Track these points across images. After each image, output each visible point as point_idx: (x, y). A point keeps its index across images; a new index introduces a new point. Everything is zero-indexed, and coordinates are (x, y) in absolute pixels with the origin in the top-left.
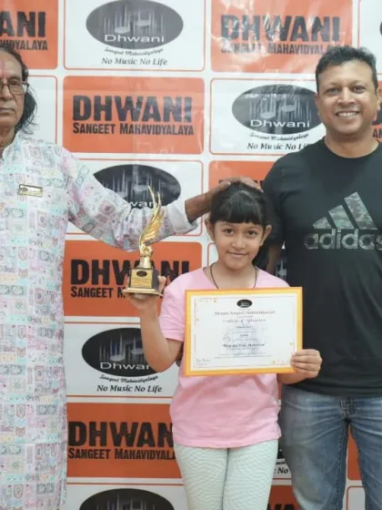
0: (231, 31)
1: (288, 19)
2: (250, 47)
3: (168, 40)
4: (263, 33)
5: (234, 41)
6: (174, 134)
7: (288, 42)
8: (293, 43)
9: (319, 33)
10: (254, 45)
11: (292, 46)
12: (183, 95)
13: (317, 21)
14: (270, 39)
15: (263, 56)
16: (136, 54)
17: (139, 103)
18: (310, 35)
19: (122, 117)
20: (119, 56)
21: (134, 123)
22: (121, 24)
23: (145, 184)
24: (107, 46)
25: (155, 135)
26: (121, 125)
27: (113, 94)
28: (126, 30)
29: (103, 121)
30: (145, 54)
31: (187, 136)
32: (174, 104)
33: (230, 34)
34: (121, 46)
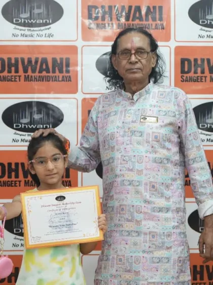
0: (94, 15)
1: (130, 7)
2: (107, 25)
4: (114, 17)
5: (96, 22)
6: (59, 81)
7: (130, 22)
8: (134, 22)
9: (150, 17)
10: (109, 24)
11: (133, 25)
12: (64, 56)
13: (148, 8)
14: (119, 20)
15: (115, 31)
16: (34, 30)
17: (36, 62)
18: (144, 17)
19: (25, 71)
20: (23, 32)
21: (33, 75)
22: (24, 11)
25: (47, 82)
26: (25, 76)
27: (19, 56)
28: (27, 15)
29: (13, 73)
30: (40, 30)
31: (67, 82)
32: (59, 62)
33: (93, 17)
34: (25, 26)
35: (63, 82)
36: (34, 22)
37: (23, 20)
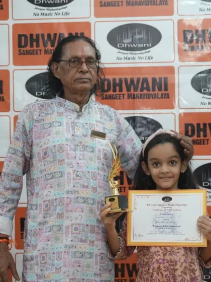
0: (189, 38)
2: (200, 47)
3: (153, 45)
4: (207, 39)
5: (191, 45)
6: (158, 98)
10: (202, 47)
12: (163, 76)
16: (135, 54)
17: (138, 81)
19: (128, 90)
20: (126, 56)
21: (135, 93)
22: (126, 37)
23: (142, 127)
24: (118, 50)
25: (148, 99)
26: (128, 94)
27: (123, 77)
28: (129, 40)
29: (118, 92)
30: (141, 53)
31: (166, 99)
32: (158, 81)
33: (188, 40)
34: (127, 50)
35: (162, 99)
36: (135, 46)
37: (126, 45)
